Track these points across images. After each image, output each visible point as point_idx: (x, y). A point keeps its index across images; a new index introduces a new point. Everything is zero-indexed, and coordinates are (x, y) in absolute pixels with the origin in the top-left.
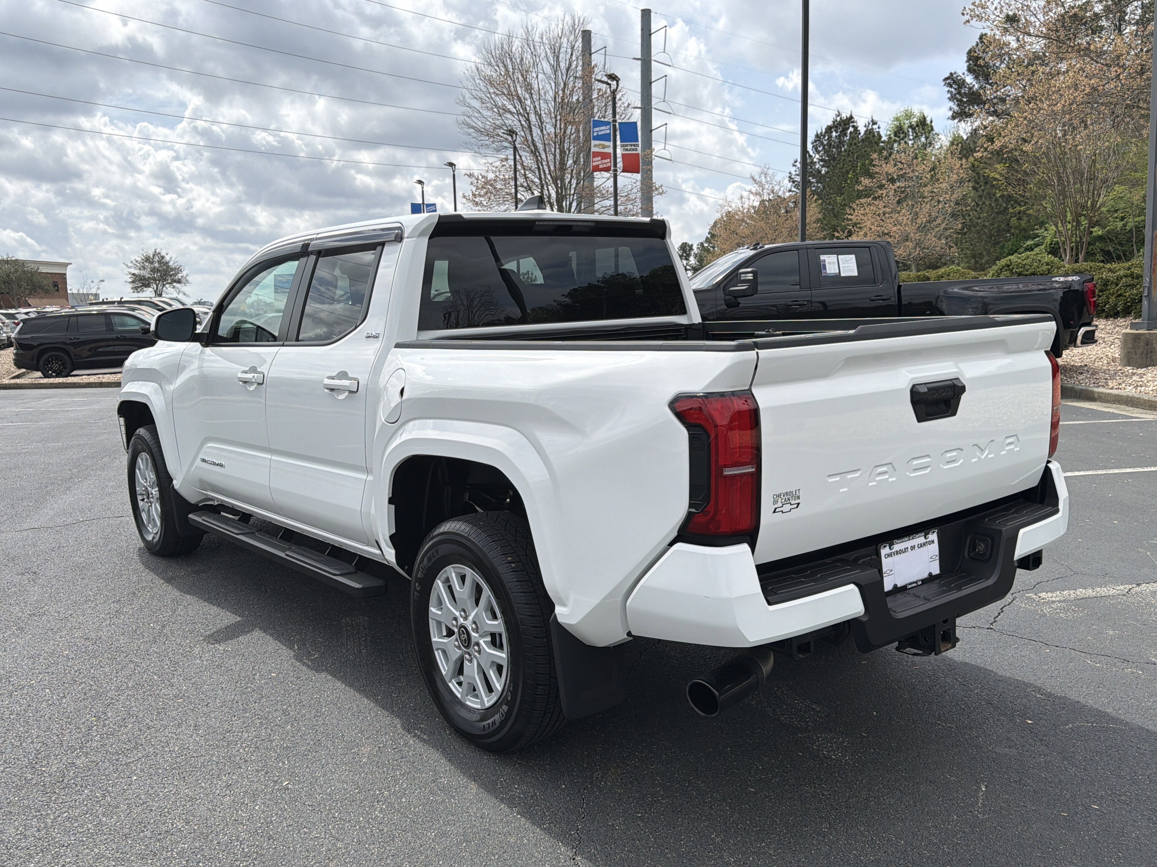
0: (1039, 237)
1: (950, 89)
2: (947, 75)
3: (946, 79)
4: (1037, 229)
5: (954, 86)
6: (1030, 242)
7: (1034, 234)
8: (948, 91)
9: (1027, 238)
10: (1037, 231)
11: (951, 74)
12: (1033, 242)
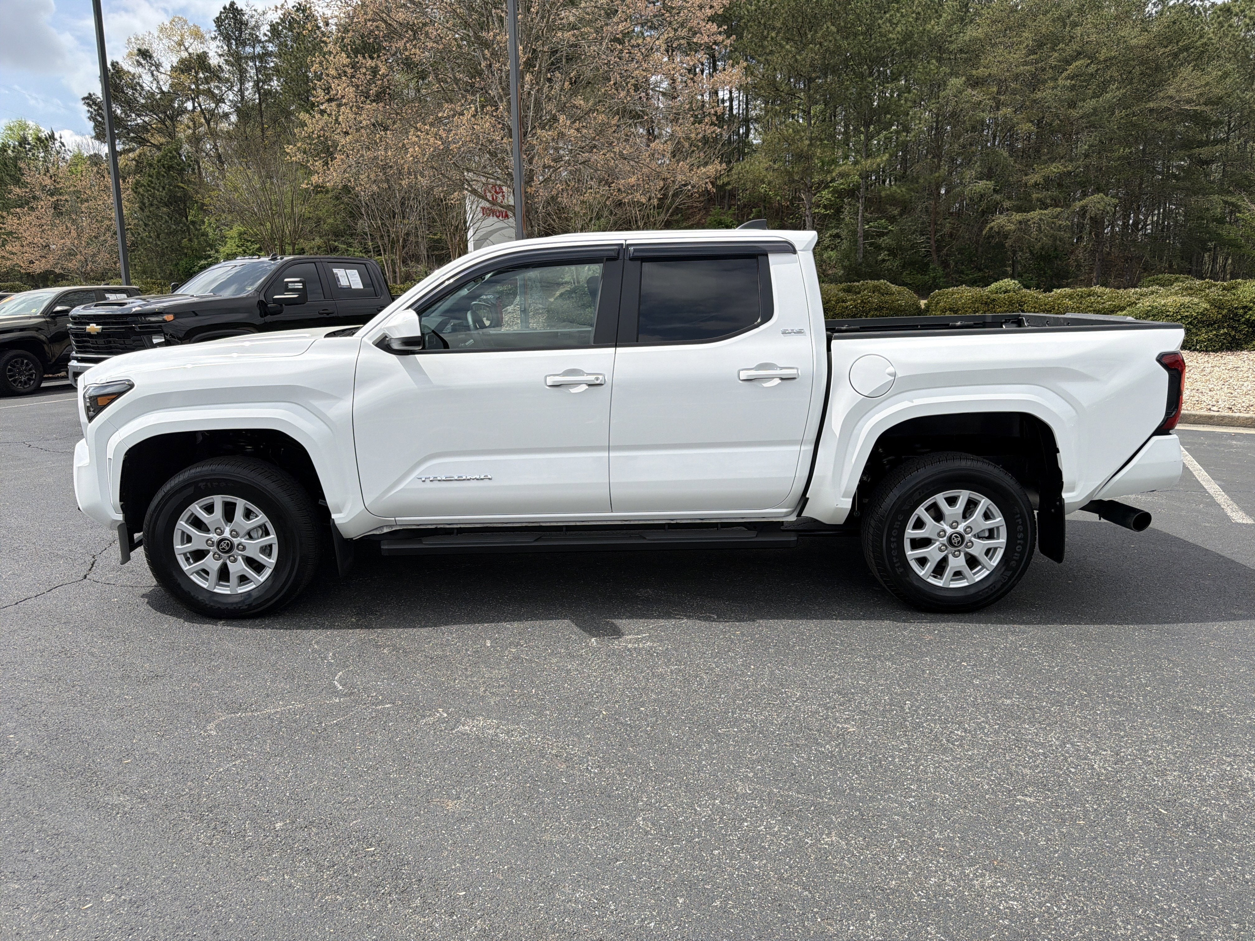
0: (211, 257)
1: (90, 109)
2: (86, 95)
3: (84, 99)
4: (209, 251)
5: (94, 107)
6: (203, 262)
7: (205, 255)
8: (89, 111)
9: (200, 258)
10: (209, 253)
11: (90, 94)
12: (206, 262)
